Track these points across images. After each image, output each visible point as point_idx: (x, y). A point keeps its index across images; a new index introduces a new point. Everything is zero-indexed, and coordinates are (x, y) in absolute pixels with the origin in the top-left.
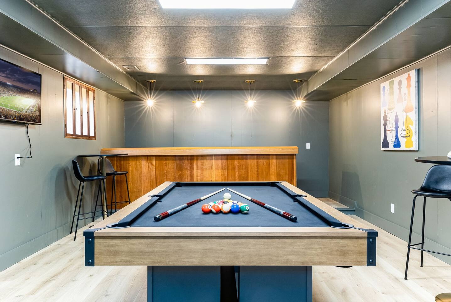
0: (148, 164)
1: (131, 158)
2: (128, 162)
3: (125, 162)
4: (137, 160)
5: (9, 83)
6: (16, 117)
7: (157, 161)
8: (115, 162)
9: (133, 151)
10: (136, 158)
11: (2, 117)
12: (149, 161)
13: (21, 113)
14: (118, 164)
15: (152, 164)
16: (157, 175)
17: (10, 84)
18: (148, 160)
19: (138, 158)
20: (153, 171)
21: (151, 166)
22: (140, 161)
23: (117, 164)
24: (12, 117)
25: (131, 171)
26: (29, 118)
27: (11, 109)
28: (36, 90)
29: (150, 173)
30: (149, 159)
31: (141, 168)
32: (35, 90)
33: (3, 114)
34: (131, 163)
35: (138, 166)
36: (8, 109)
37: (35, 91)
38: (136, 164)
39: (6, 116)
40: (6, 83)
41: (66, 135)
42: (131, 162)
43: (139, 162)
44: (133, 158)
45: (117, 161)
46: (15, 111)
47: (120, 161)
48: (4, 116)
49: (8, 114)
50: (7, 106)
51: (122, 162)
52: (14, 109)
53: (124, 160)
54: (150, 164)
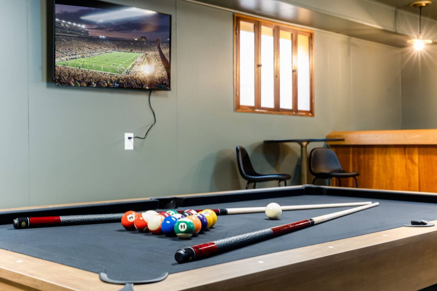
0: (404, 161)
1: (376, 149)
2: (371, 156)
3: (366, 156)
4: (386, 153)
5: (102, 36)
6: (112, 83)
7: (422, 156)
8: (351, 156)
9: (377, 136)
10: (384, 149)
11: (93, 83)
12: (407, 156)
13: (119, 76)
14: (356, 160)
15: (412, 162)
16: (421, 183)
17: (104, 37)
18: (405, 154)
19: (388, 149)
20: (414, 174)
21: (410, 166)
22: (392, 156)
23: (353, 159)
24: (107, 82)
25: (375, 174)
26: (132, 82)
27: (105, 72)
28: (145, 37)
29: (409, 177)
30: (407, 152)
31: (392, 167)
32: (142, 37)
33: (94, 79)
34: (376, 159)
35: (389, 165)
36: (101, 73)
37: (143, 40)
38: (385, 161)
39: (97, 82)
40: (99, 37)
41: (238, 107)
42: (376, 157)
43: (390, 157)
44: (380, 149)
45: (353, 154)
46: (111, 74)
47: (359, 153)
48: (95, 83)
49: (100, 79)
50: (99, 68)
51: (362, 157)
52: (109, 72)
53: (365, 152)
54: (409, 161)
